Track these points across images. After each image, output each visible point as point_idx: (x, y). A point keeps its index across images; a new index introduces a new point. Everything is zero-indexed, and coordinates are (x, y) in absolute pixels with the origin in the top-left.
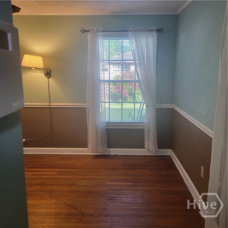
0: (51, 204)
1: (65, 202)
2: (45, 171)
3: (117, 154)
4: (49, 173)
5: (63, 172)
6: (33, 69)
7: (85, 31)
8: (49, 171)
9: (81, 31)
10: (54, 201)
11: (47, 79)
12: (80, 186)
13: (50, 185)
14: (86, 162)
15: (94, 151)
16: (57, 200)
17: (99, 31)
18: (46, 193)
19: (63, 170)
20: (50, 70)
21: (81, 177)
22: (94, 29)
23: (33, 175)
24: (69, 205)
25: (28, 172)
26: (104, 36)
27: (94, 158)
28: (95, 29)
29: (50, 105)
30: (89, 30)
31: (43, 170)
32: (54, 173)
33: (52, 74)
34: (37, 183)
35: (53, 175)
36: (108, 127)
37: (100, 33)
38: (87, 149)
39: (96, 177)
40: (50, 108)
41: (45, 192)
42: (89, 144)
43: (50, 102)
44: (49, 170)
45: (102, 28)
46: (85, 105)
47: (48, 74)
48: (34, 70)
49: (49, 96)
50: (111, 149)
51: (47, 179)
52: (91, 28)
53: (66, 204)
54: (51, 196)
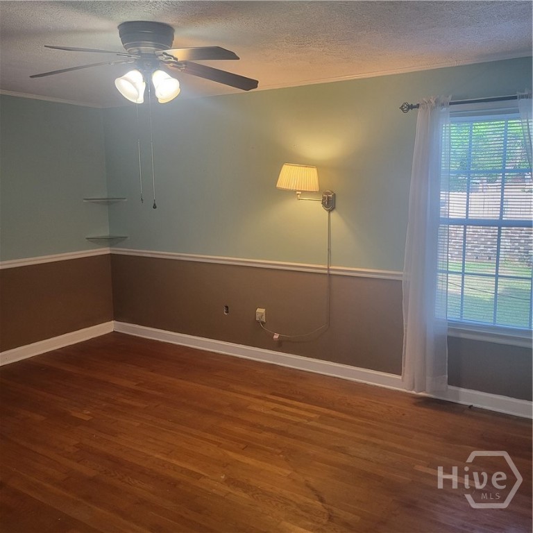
0: (281, 475)
1: (307, 481)
2: (298, 408)
3: (475, 405)
4: (303, 413)
5: (333, 418)
6: (298, 193)
7: (411, 107)
8: (307, 410)
9: (402, 108)
10: (289, 472)
11: (327, 213)
12: (354, 456)
13: (294, 438)
14: (391, 407)
15: (416, 386)
16: (295, 471)
17: (443, 105)
18: (280, 451)
19: (333, 413)
20: (334, 195)
21: (365, 438)
22: (430, 102)
23: (273, 410)
24: (313, 489)
25: (268, 401)
26: (453, 115)
27: (415, 404)
28: (433, 102)
29: (328, 269)
30: (418, 105)
31: (295, 403)
32: (313, 416)
33: (338, 203)
34: (273, 427)
35: (310, 419)
36: (452, 334)
37: (444, 109)
38: (399, 377)
39: (399, 447)
40: (330, 275)
41: (280, 448)
42: (404, 366)
43: (329, 263)
44: (307, 406)
45: (450, 97)
46: (402, 275)
47: (330, 203)
48: (299, 196)
49: (329, 250)
50: (463, 390)
51: (296, 424)
52: (424, 99)
53: (308, 486)
54: (287, 460)
